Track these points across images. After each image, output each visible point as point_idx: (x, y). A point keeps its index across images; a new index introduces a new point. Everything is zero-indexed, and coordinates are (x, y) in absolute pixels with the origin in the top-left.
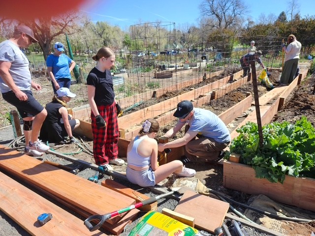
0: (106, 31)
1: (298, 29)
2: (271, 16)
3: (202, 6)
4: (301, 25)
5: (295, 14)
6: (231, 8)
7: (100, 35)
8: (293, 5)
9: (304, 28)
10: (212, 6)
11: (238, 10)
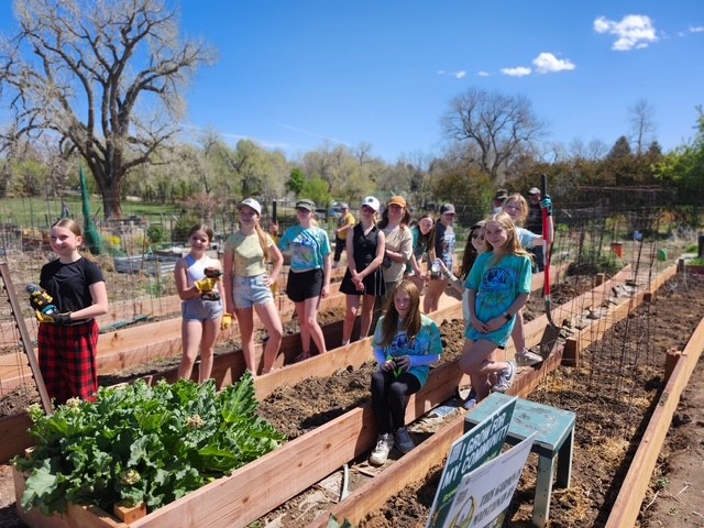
0: (250, 160)
1: (618, 175)
2: (596, 145)
3: (446, 120)
4: (626, 169)
5: (650, 142)
6: (510, 125)
7: (238, 168)
8: (642, 124)
9: (629, 175)
10: (467, 121)
11: (524, 130)
